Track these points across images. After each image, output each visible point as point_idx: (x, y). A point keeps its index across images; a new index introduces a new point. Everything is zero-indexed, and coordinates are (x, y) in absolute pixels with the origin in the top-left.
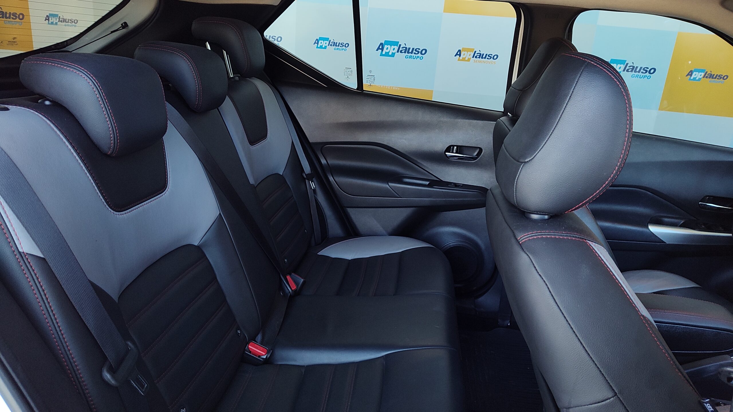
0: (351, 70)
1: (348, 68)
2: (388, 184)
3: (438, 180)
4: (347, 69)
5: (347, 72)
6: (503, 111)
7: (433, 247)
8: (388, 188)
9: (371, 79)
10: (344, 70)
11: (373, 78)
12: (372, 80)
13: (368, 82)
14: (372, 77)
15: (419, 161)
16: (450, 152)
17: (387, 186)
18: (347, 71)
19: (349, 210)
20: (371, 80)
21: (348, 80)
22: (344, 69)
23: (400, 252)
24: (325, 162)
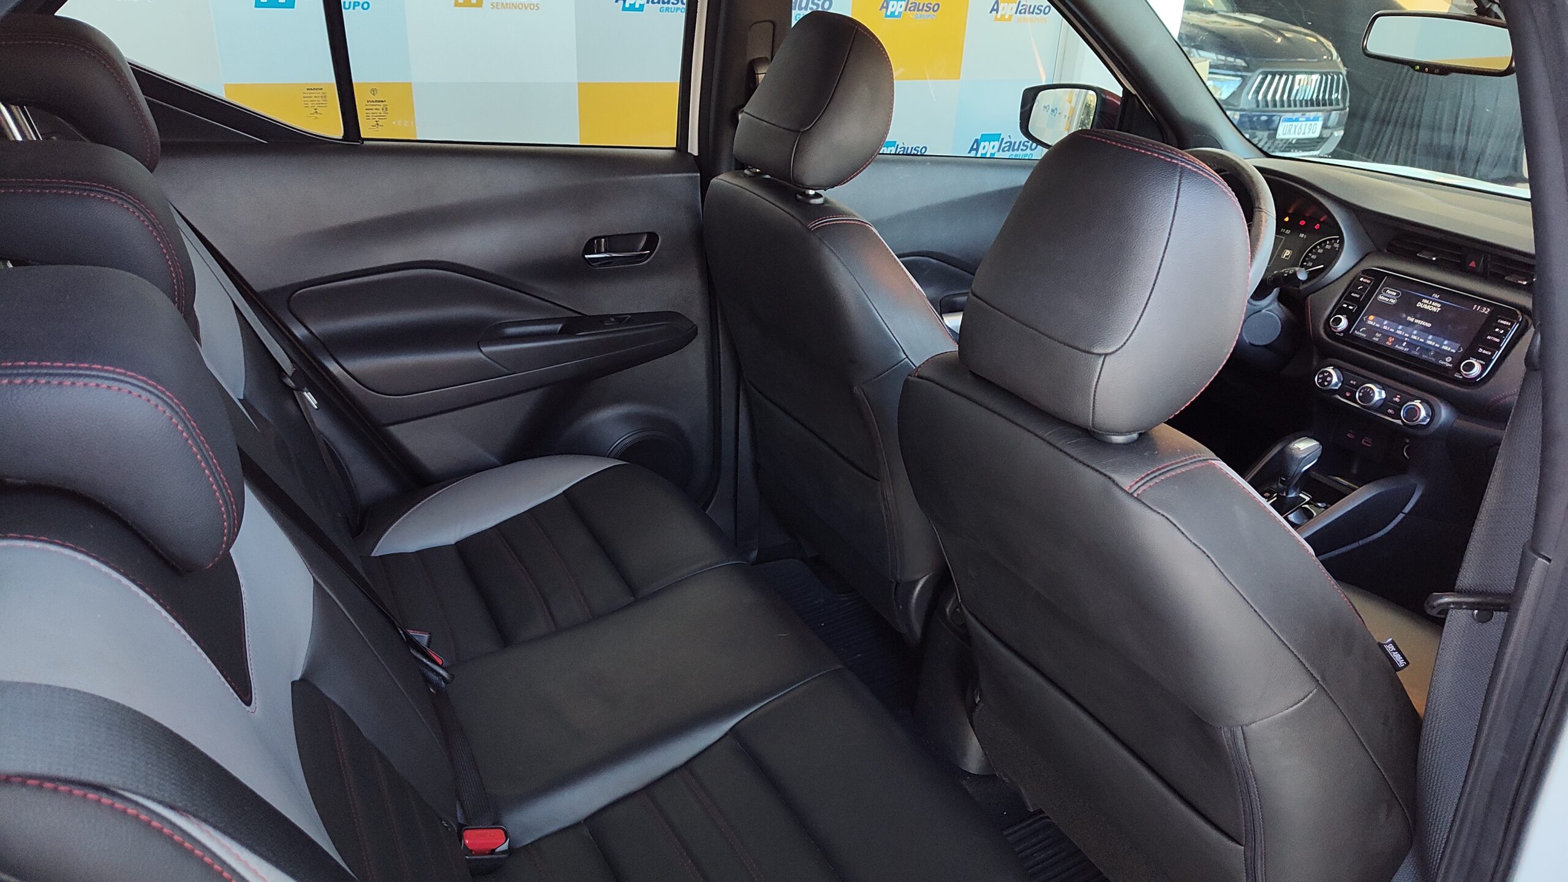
0: (323, 93)
1: (314, 89)
2: (481, 351)
3: (579, 315)
4: (312, 91)
5: (311, 99)
6: (675, 146)
7: (625, 463)
8: (482, 359)
9: (376, 109)
10: (305, 95)
11: (382, 106)
12: (381, 111)
13: (371, 118)
14: (380, 105)
15: (530, 284)
16: (594, 254)
17: (480, 354)
18: (311, 97)
19: (393, 429)
20: (376, 111)
21: (316, 118)
22: (304, 93)
23: (561, 494)
24: (306, 332)
